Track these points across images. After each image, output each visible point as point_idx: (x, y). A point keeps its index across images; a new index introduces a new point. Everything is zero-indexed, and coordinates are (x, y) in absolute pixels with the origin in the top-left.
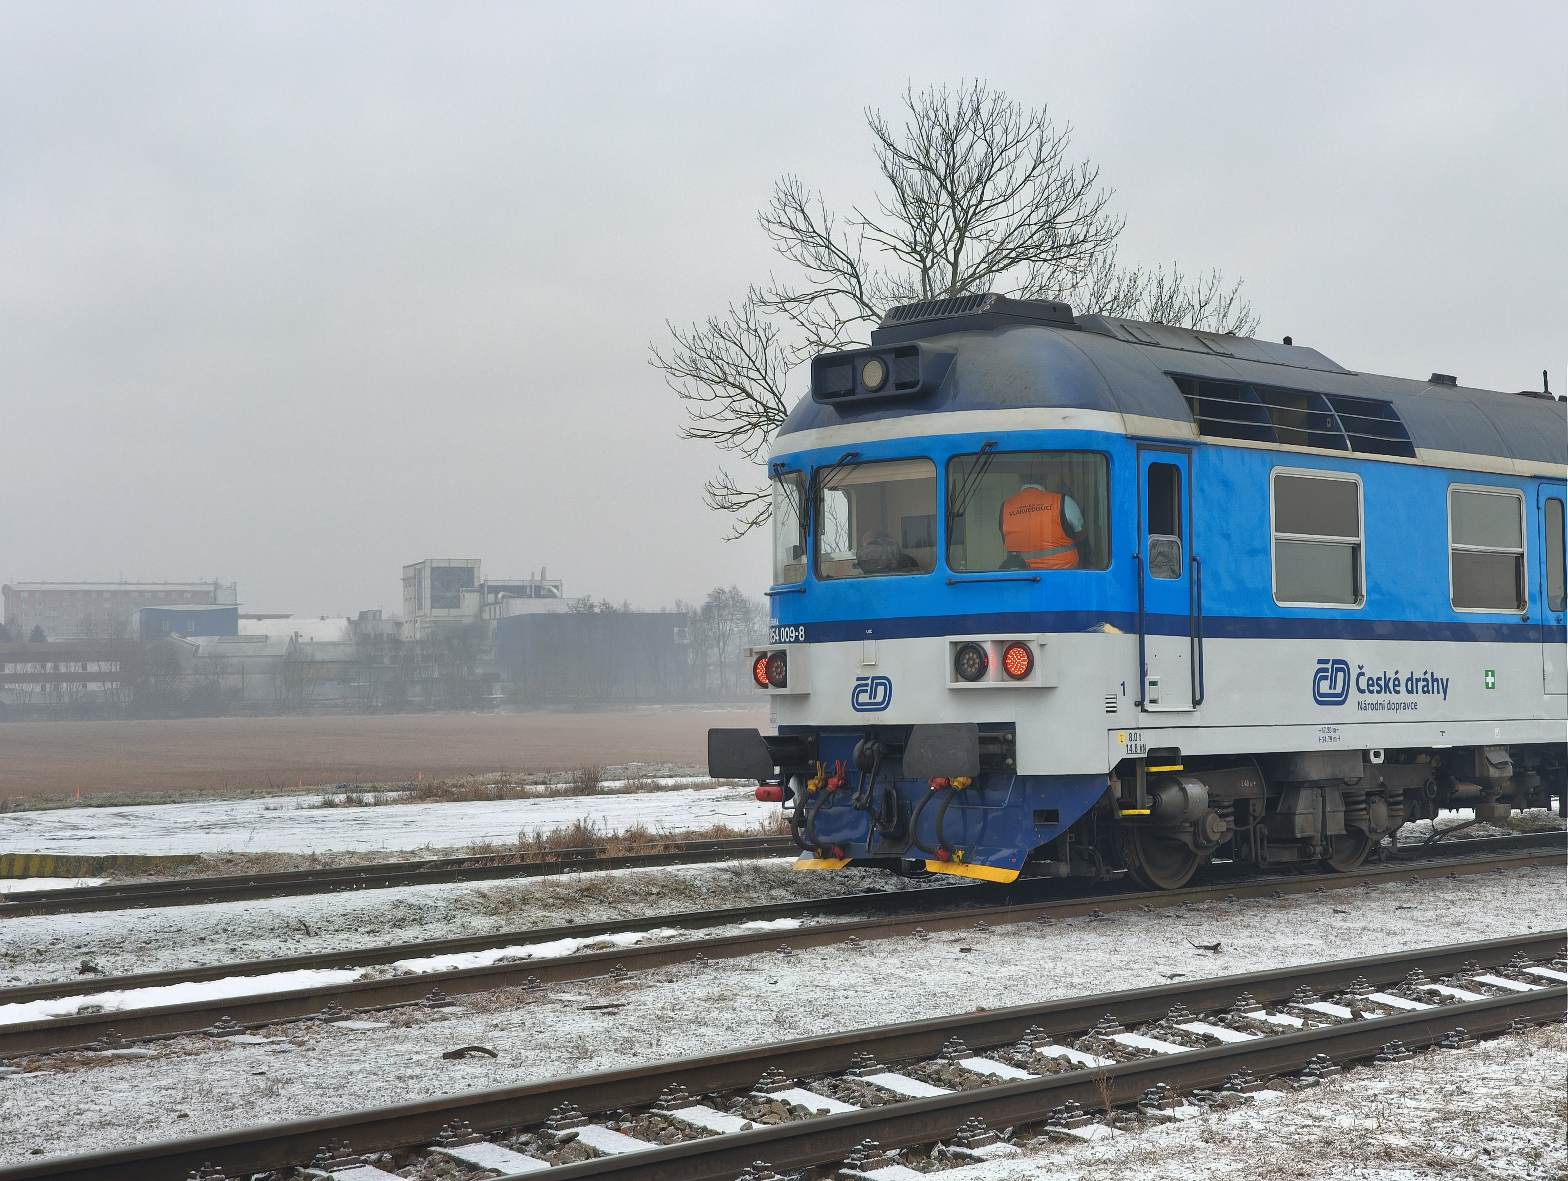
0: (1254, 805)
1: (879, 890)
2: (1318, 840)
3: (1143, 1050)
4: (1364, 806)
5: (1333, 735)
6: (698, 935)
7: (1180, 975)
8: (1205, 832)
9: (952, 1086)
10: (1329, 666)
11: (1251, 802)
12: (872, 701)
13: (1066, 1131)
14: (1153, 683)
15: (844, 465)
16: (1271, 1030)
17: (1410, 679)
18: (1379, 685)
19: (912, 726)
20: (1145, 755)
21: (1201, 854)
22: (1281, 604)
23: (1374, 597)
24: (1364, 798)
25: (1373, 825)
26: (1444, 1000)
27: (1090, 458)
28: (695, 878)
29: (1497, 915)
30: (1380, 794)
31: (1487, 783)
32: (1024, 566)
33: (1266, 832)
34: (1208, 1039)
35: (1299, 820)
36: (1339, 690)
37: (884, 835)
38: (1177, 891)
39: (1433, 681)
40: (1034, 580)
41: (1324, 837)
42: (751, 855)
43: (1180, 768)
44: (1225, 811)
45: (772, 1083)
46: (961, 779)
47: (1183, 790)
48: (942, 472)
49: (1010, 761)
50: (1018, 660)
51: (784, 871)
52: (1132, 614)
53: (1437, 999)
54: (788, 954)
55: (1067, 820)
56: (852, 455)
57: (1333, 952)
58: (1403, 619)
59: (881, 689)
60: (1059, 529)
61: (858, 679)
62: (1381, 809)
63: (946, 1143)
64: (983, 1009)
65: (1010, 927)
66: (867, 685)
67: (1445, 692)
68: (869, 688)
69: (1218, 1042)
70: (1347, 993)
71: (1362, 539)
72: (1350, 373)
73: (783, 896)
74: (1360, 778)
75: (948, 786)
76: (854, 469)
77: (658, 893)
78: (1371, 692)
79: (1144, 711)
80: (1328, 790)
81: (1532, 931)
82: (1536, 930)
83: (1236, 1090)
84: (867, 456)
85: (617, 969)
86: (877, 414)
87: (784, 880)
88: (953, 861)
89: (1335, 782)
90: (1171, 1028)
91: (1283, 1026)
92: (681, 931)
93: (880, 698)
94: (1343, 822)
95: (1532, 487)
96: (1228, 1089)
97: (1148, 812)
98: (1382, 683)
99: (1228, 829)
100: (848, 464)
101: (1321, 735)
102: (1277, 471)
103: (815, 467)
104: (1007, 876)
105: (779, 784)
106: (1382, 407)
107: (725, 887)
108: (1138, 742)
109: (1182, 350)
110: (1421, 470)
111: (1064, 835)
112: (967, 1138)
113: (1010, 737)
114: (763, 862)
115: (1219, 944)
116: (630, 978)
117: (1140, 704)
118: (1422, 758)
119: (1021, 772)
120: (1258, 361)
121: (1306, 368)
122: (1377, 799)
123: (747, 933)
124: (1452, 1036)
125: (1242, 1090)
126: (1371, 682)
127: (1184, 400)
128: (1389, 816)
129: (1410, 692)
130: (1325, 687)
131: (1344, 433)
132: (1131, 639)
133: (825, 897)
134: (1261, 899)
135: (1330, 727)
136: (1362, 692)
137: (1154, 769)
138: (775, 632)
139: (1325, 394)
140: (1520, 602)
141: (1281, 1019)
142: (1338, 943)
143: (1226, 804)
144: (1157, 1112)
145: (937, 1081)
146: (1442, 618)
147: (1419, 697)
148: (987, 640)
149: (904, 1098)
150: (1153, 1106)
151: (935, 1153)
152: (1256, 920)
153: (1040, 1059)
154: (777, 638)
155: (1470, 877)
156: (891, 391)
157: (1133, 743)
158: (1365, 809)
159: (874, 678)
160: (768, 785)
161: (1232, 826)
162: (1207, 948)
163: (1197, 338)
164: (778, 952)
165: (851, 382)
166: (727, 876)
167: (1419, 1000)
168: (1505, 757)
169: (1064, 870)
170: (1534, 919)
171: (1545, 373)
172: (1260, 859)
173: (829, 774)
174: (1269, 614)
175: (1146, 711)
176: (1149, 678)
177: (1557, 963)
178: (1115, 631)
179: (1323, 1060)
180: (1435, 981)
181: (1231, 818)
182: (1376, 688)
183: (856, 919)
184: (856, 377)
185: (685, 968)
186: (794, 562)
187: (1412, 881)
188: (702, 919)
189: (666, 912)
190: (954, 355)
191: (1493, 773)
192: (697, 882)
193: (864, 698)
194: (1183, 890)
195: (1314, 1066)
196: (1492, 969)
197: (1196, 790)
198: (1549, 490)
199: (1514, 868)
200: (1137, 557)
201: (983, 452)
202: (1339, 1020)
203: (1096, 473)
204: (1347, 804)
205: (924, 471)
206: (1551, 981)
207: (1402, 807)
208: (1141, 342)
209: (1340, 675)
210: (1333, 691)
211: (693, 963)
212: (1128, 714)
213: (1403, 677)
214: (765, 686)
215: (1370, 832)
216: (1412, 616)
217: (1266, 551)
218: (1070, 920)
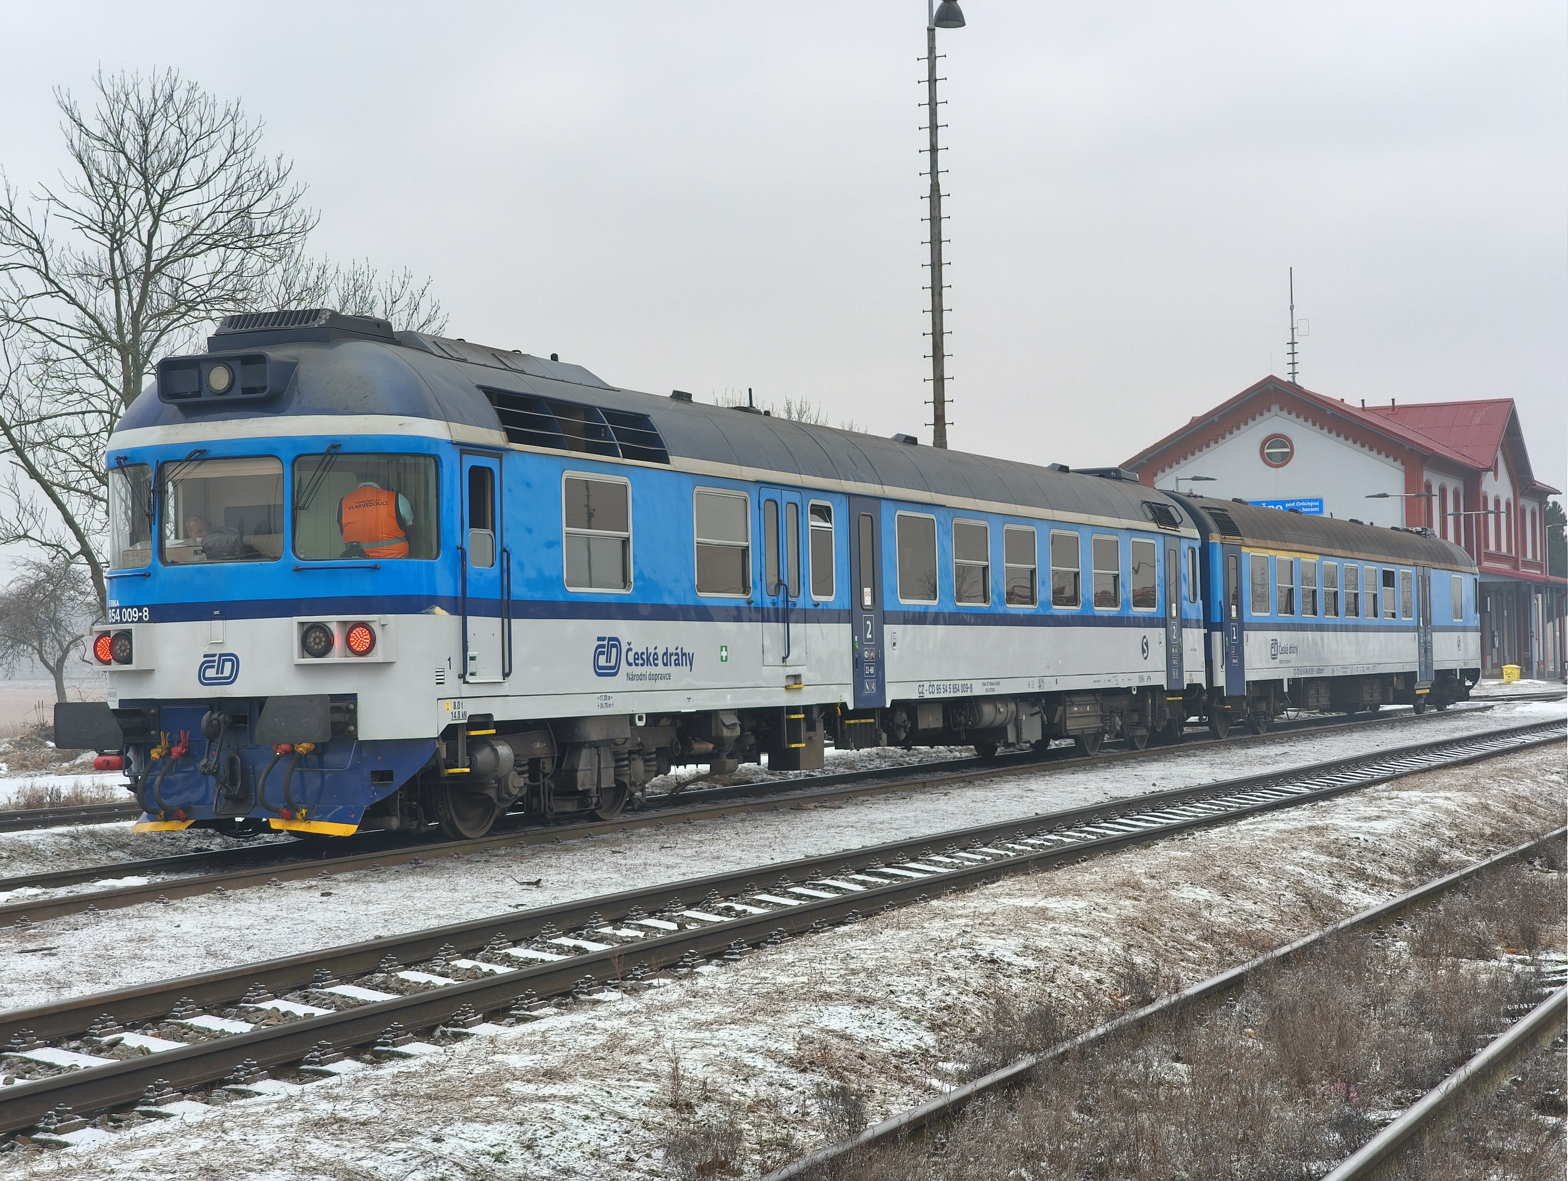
0: (544, 763)
1: (207, 850)
2: (594, 793)
3: (534, 959)
4: (626, 762)
5: (608, 702)
6: (61, 892)
7: (522, 905)
8: (507, 786)
9: (401, 992)
10: (606, 642)
11: (542, 761)
12: (220, 675)
13: (528, 1013)
14: (473, 658)
15: (192, 461)
16: (622, 940)
17: (665, 654)
18: (643, 659)
19: (265, 698)
20: (466, 721)
21: (502, 806)
22: (570, 589)
23: (640, 583)
24: (627, 756)
25: (633, 779)
26: (738, 914)
27: (422, 460)
28: (39, 843)
29: (743, 851)
30: (638, 752)
31: (719, 742)
32: (363, 554)
33: (553, 786)
34: (577, 949)
35: (580, 775)
36: (613, 663)
37: (227, 798)
38: (479, 840)
39: (682, 656)
40: (375, 568)
41: (598, 789)
42: (85, 821)
43: (493, 731)
44: (522, 769)
45: (258, 995)
46: (305, 745)
47: (495, 751)
48: (288, 469)
49: (352, 728)
50: (360, 638)
51: (116, 834)
52: (456, 598)
53: (733, 913)
54: (166, 904)
55: (400, 779)
56: (200, 451)
57: (631, 883)
58: (660, 602)
59: (228, 666)
60: (394, 524)
61: (205, 656)
62: (639, 765)
63: (446, 1025)
64: (380, 937)
65: (349, 876)
66: (214, 661)
67: (691, 665)
68: (216, 664)
69: (586, 951)
70: (665, 911)
71: (630, 533)
72: (613, 389)
73: (122, 857)
74: (627, 739)
75: (292, 752)
76: (200, 464)
77: (9, 857)
78: (637, 665)
79: (466, 682)
80: (602, 749)
81: (775, 861)
82: (778, 860)
83: (637, 979)
84: (215, 452)
85: (22, 920)
86: (223, 415)
87: (118, 842)
88: (296, 819)
89: (609, 743)
90: (545, 943)
91: (631, 937)
92: (44, 890)
93: (227, 673)
94: (613, 776)
95: (755, 489)
96: (632, 979)
97: (468, 770)
98: (645, 657)
99: (525, 784)
100: (195, 460)
101: (600, 702)
102: (567, 474)
103: (160, 462)
104: (347, 830)
105: (119, 754)
106: (642, 420)
107: (67, 851)
108: (461, 710)
109: (485, 365)
110: (675, 474)
111: (396, 793)
112: (461, 1020)
113: (352, 706)
114: (97, 827)
115: (540, 880)
116: (34, 928)
117: (462, 676)
118: (664, 722)
119: (361, 737)
120: (544, 377)
121: (580, 384)
122: (636, 756)
123: (103, 890)
124: (776, 935)
125: (642, 979)
126: (637, 656)
127: (494, 411)
128: (645, 771)
129: (665, 665)
130: (602, 660)
131: (616, 442)
132: (457, 619)
133: (160, 857)
134: (545, 845)
135: (606, 696)
136: (630, 664)
137: (473, 733)
138: (115, 613)
139: (600, 408)
140: (745, 589)
141: (624, 932)
142: (632, 876)
143: (523, 763)
144: (588, 997)
145: (386, 989)
146: (690, 601)
147: (672, 669)
148: (332, 621)
149: (366, 1003)
150: (584, 993)
151: (437, 1033)
152: (553, 861)
153: (456, 970)
154: (119, 618)
155: (702, 822)
156: (237, 394)
157: (457, 710)
158: (626, 766)
159: (221, 655)
160: (106, 754)
161: (528, 782)
162: (529, 884)
163: (493, 355)
164: (157, 902)
165: (197, 385)
166: (67, 840)
167: (719, 914)
168: (734, 720)
169: (395, 823)
170: (772, 853)
171: (750, 390)
172: (547, 810)
173: (172, 744)
174: (560, 598)
175: (468, 683)
176: (470, 653)
177: (809, 884)
178: (444, 613)
179: (693, 955)
180: (727, 899)
181: (527, 775)
182: (640, 661)
183: (197, 875)
184: (202, 381)
185: (81, 918)
186: (131, 548)
187: (659, 827)
188: (57, 879)
189: (22, 874)
190: (295, 364)
191: (726, 733)
192: (40, 846)
193: (211, 673)
194: (484, 839)
195: (687, 960)
196: (764, 889)
197: (504, 750)
198: (767, 493)
199: (734, 814)
200: (461, 548)
201: (328, 453)
202: (669, 932)
203: (426, 474)
204: (617, 761)
205: (270, 468)
206: (811, 897)
207: (654, 763)
208: (452, 358)
209: (614, 650)
210: (608, 664)
211: (86, 913)
212: (453, 686)
213: (660, 652)
214: (108, 663)
215: (631, 785)
216: (668, 600)
217: (559, 543)
218: (396, 868)
